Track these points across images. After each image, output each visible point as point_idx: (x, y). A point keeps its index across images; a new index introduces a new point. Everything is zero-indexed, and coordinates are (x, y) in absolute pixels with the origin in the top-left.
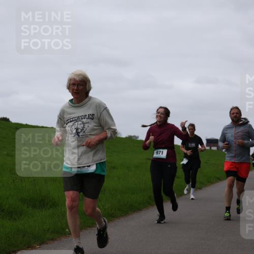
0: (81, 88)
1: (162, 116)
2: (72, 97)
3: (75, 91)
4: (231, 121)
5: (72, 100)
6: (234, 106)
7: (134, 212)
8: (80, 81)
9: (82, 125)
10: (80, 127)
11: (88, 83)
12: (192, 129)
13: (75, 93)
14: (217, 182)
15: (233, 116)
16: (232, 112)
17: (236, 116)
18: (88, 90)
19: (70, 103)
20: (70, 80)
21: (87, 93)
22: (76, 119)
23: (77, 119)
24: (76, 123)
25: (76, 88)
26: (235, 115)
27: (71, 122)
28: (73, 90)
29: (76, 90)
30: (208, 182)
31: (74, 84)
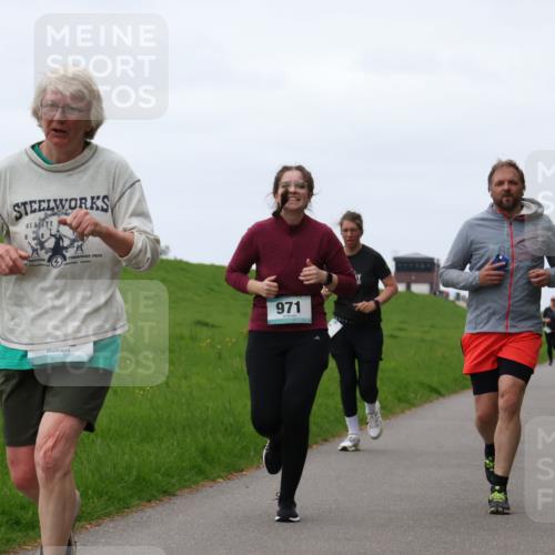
3: (54, 125)
6: (504, 159)
7: (149, 501)
11: (95, 103)
12: (352, 230)
13: (55, 130)
14: (428, 400)
15: (499, 189)
16: (497, 178)
17: (508, 191)
18: (93, 124)
21: (91, 132)
22: (52, 204)
23: (56, 207)
24: (55, 219)
26: (506, 187)
28: (50, 122)
29: (59, 122)
30: (400, 400)
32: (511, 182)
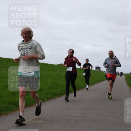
0: (28, 35)
1: (71, 53)
2: (23, 40)
4: (109, 56)
5: (24, 41)
8: (27, 31)
9: (27, 52)
10: (26, 53)
11: (31, 32)
18: (31, 36)
19: (22, 42)
20: (22, 31)
21: (31, 38)
25: (25, 35)
26: (111, 54)
27: (21, 50)
28: (24, 36)
29: (25, 36)
31: (24, 33)
32: (111, 53)
